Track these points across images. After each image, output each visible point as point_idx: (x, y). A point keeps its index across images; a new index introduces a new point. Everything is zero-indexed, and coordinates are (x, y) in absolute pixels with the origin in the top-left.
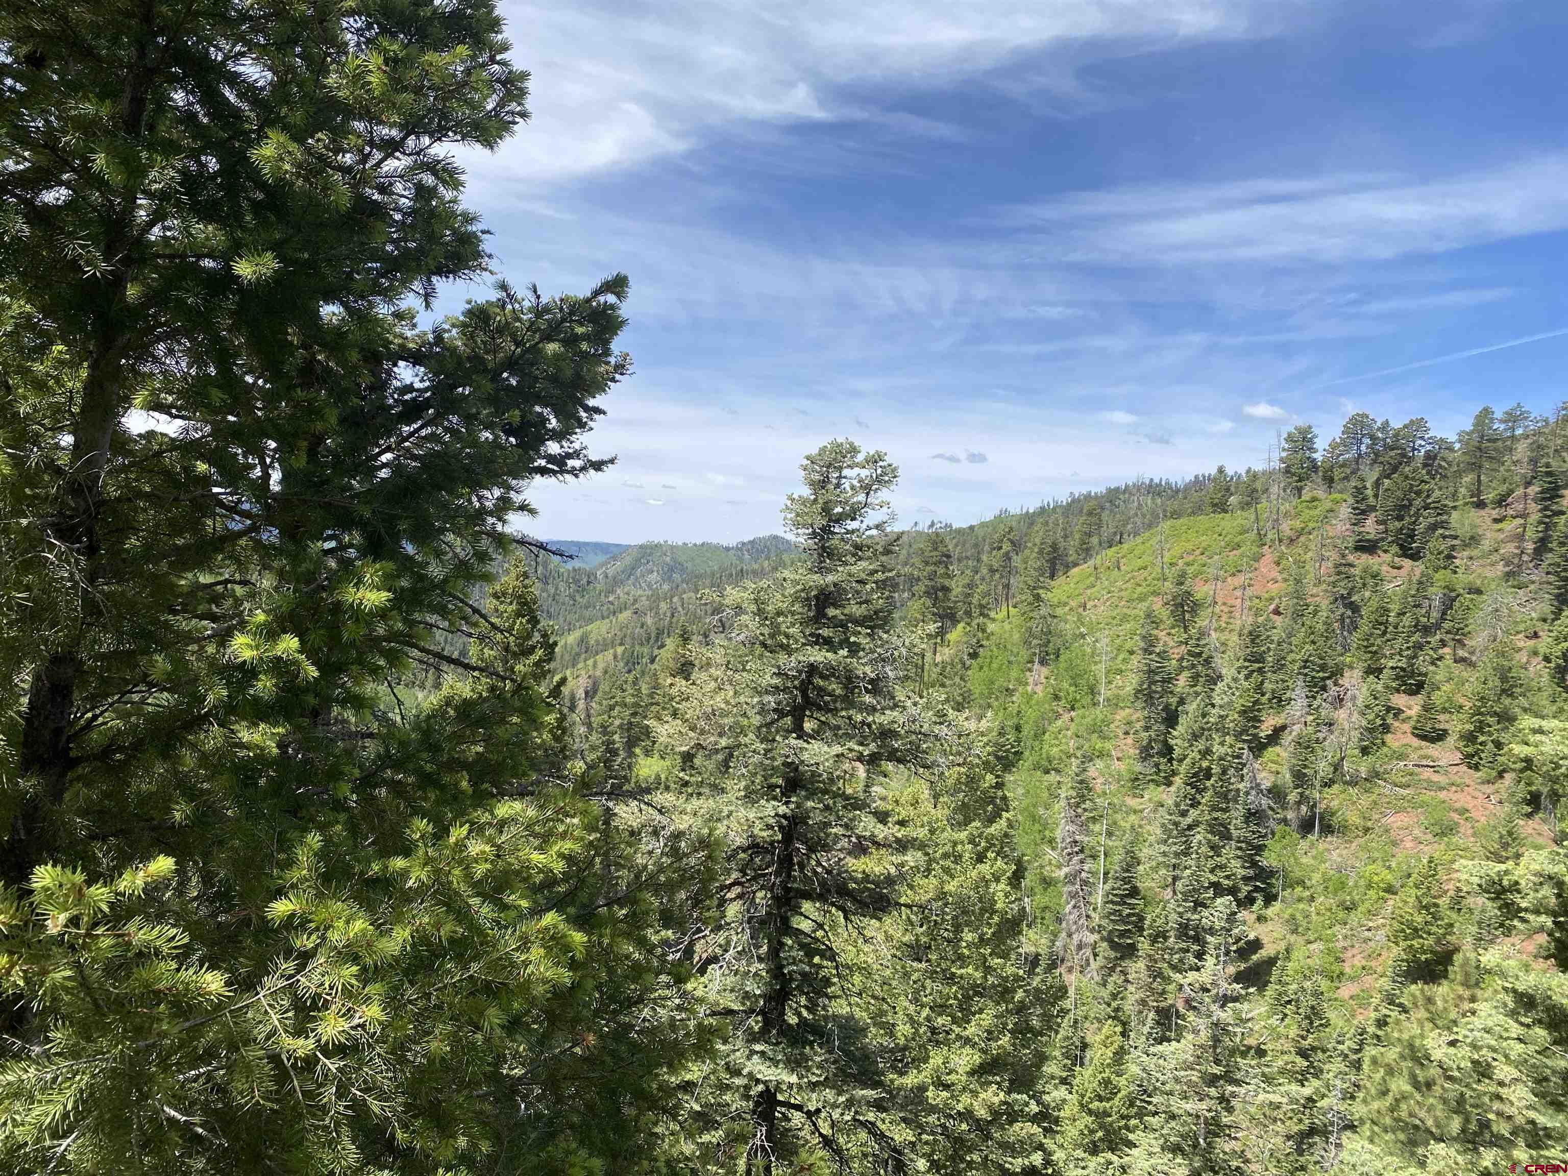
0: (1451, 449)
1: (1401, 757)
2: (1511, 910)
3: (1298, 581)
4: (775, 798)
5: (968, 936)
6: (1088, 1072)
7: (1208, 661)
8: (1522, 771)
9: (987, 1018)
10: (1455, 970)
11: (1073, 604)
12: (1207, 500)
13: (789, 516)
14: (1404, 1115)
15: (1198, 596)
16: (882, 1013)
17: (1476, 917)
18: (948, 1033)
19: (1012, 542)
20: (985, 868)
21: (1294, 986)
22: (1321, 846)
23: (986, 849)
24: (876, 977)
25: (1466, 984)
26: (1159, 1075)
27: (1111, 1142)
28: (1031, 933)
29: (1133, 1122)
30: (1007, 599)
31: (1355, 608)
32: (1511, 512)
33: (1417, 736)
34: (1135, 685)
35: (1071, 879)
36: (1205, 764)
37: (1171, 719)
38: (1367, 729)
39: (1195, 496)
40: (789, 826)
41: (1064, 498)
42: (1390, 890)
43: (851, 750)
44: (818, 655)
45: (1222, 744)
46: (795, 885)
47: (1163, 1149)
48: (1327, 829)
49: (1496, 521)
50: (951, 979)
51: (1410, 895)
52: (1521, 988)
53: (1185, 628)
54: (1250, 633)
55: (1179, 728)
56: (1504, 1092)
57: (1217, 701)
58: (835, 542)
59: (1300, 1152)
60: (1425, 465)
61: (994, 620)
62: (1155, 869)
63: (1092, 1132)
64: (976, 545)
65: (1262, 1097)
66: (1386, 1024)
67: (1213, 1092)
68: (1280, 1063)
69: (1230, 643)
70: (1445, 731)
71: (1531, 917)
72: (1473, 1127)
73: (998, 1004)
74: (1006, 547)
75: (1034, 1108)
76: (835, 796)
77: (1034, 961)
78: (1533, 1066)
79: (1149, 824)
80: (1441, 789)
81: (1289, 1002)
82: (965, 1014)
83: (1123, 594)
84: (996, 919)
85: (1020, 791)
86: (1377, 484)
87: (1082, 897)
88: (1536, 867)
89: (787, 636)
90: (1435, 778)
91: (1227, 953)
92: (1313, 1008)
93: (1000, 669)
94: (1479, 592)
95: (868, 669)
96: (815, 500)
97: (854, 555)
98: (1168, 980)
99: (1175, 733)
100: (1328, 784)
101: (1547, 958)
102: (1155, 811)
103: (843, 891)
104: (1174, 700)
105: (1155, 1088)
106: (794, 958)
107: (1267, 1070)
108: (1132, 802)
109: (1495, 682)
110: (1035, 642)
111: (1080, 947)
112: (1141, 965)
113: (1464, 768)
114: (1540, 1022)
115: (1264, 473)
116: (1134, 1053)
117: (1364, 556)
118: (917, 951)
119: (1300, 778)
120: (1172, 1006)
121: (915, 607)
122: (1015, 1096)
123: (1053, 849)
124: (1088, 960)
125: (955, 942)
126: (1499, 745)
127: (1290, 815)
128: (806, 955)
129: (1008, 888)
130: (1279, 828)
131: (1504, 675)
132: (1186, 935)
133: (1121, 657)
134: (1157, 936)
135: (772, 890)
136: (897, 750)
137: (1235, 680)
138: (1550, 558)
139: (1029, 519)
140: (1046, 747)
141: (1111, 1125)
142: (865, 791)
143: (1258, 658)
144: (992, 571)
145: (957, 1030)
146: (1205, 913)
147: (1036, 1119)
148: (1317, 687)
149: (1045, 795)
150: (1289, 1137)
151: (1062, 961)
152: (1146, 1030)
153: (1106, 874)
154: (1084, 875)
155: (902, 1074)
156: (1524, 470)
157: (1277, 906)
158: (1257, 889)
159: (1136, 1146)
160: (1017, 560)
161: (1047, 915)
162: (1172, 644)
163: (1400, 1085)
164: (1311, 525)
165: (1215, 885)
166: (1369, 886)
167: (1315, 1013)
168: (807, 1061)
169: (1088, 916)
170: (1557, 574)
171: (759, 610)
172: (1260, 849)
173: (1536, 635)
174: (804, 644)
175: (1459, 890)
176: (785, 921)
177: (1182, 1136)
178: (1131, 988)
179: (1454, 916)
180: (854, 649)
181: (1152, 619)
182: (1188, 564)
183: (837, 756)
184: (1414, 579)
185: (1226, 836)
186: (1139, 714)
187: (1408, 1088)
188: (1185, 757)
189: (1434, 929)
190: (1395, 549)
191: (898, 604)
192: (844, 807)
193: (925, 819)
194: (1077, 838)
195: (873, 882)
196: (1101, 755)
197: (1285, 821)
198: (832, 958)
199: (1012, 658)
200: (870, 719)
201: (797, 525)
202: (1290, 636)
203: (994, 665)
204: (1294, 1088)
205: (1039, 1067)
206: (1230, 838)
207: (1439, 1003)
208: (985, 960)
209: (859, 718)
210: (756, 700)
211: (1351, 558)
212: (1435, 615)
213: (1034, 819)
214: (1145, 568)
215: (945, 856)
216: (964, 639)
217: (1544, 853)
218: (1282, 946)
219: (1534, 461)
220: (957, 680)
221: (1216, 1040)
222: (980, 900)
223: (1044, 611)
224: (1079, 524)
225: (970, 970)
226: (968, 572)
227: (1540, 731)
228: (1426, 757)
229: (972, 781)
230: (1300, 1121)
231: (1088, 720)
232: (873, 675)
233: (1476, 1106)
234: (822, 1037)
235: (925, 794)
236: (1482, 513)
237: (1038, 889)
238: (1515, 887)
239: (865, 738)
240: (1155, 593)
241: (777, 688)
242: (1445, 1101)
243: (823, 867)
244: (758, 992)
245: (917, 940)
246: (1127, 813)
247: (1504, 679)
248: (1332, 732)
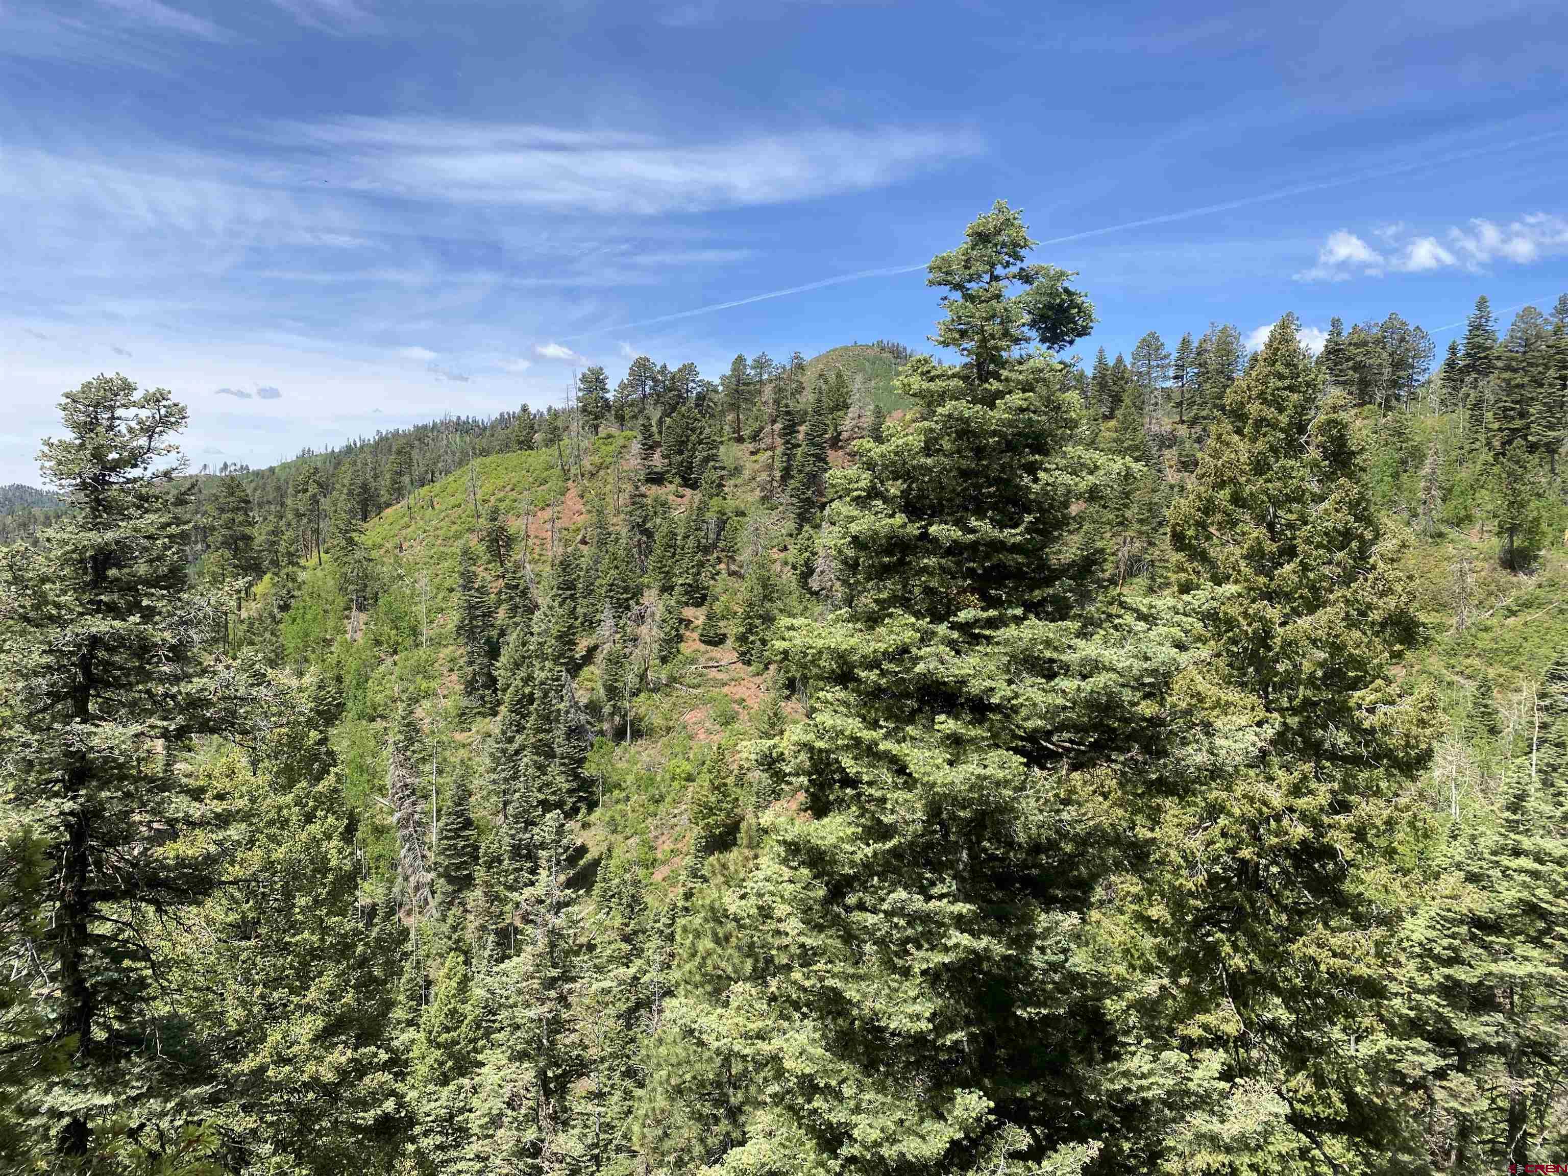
0: (716, 391)
1: (693, 661)
2: (779, 777)
3: (600, 512)
4: (56, 795)
5: (302, 901)
6: (433, 1008)
7: (524, 593)
8: (781, 662)
9: (328, 980)
10: (742, 838)
11: (389, 545)
12: (513, 437)
13: (47, 464)
14: (709, 969)
15: (512, 531)
16: (208, 1003)
17: (755, 789)
18: (285, 1006)
19: (319, 484)
20: (314, 828)
21: (617, 880)
22: (633, 750)
23: (315, 809)
24: (199, 967)
25: (750, 846)
26: (503, 992)
27: (460, 1068)
28: (366, 886)
29: (480, 1043)
30: (318, 545)
31: (649, 534)
32: (763, 446)
33: (704, 642)
34: (456, 622)
35: (403, 823)
36: (527, 690)
37: (494, 652)
38: (664, 640)
39: (501, 434)
40: (79, 824)
41: (370, 436)
42: (690, 778)
43: (152, 727)
44: (101, 625)
45: (542, 669)
46: (92, 888)
47: (510, 1059)
48: (637, 734)
49: (752, 453)
50: (285, 948)
51: (704, 780)
52: (789, 838)
53: (502, 562)
54: (561, 563)
55: (503, 659)
56: (782, 926)
57: (536, 629)
58: (113, 492)
59: (629, 1027)
60: (697, 405)
61: (304, 568)
62: (486, 798)
63: (442, 1064)
64: (278, 488)
65: (596, 986)
66: (692, 895)
67: (553, 994)
68: (609, 952)
69: (544, 574)
70: (725, 635)
71: (793, 779)
72: (761, 965)
73: (339, 962)
74: (313, 489)
75: (383, 1056)
76: (136, 780)
77: (370, 913)
78: (801, 900)
79: (478, 755)
80: (725, 684)
81: (613, 896)
82: (304, 979)
83: (439, 532)
84: (330, 877)
85: (346, 743)
86: (660, 422)
87: (416, 839)
88: (794, 738)
89: (58, 606)
90: (720, 676)
91: (558, 863)
92: (633, 896)
93: (315, 619)
94: (743, 514)
95: (167, 635)
96: (82, 446)
97: (138, 508)
98: (504, 901)
99: (498, 664)
100: (635, 694)
101: (805, 810)
102: (483, 741)
103: (153, 882)
104: (495, 633)
105: (500, 1005)
106: (97, 968)
107: (597, 961)
108: (460, 737)
109: (758, 589)
110: (351, 587)
111: (417, 888)
112: (479, 893)
113: (740, 665)
114: (803, 863)
115: (564, 411)
116: (478, 977)
117: (654, 487)
118: (244, 929)
119: (612, 691)
120: (510, 924)
121: (211, 560)
122: (363, 1050)
123: (383, 796)
124: (426, 900)
125: (287, 909)
126: (764, 642)
127: (606, 726)
128: (113, 960)
129: (342, 844)
130: (596, 740)
131: (765, 583)
132: (519, 855)
133: (440, 596)
134: (492, 862)
135: (61, 899)
136: (209, 719)
137: (551, 608)
138: (793, 483)
139: (336, 459)
140: (370, 694)
141: (460, 1052)
142: (166, 771)
143: (570, 586)
144: (299, 515)
145: (295, 999)
146: (536, 830)
147: (385, 1067)
148: (622, 607)
149: (373, 743)
150: (619, 1017)
151: (400, 906)
152: (487, 953)
153: (439, 811)
154: (417, 817)
155: (236, 1061)
156: (769, 410)
157: (598, 811)
158: (581, 799)
159: (484, 1065)
160: (325, 503)
161: (382, 863)
162: (489, 578)
163: (706, 944)
164: (609, 460)
165: (543, 803)
166: (673, 779)
167: (635, 899)
168: (124, 1075)
169: (423, 856)
170: (798, 497)
171: (15, 578)
172: (581, 762)
173: (785, 549)
174: (81, 614)
175: (741, 768)
176: (82, 928)
177: (527, 1042)
178: (470, 917)
179: (739, 791)
180: (148, 614)
181: (468, 556)
182: (500, 500)
183: (136, 736)
184: (695, 506)
185: (551, 755)
186: (462, 651)
187: (711, 945)
188: (509, 686)
189: (724, 805)
190: (678, 480)
191: (190, 558)
192: (148, 791)
193: (244, 789)
194: (408, 781)
195: (189, 866)
196: (427, 695)
197: (602, 733)
198: (147, 958)
199: (328, 607)
200: (175, 689)
201: (60, 475)
202: (596, 562)
203: (309, 617)
204: (622, 970)
205: (384, 1015)
206: (554, 757)
207: (732, 868)
208: (322, 921)
209: (161, 690)
210: (20, 685)
211: (643, 489)
212: (712, 536)
213: (362, 769)
214: (459, 506)
215: (270, 823)
216: (273, 591)
217: (800, 726)
218: (604, 847)
219: (777, 402)
220: (267, 635)
221: (553, 945)
222: (312, 862)
223: (358, 555)
224: (388, 463)
225: (306, 935)
226: (271, 518)
227: (791, 628)
228: (711, 659)
229: (295, 742)
230: (628, 999)
231: (412, 661)
232: (174, 641)
233: (762, 947)
234: (139, 1045)
235: (243, 762)
236: (742, 446)
237: (371, 839)
238: (781, 757)
239: (169, 711)
240: (470, 530)
241: (49, 667)
242: (739, 948)
243: (127, 861)
244: (53, 1016)
245: (243, 918)
246: (456, 749)
247: (765, 587)
248: (636, 646)
